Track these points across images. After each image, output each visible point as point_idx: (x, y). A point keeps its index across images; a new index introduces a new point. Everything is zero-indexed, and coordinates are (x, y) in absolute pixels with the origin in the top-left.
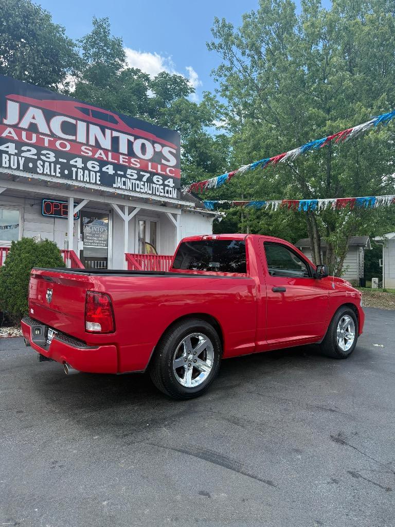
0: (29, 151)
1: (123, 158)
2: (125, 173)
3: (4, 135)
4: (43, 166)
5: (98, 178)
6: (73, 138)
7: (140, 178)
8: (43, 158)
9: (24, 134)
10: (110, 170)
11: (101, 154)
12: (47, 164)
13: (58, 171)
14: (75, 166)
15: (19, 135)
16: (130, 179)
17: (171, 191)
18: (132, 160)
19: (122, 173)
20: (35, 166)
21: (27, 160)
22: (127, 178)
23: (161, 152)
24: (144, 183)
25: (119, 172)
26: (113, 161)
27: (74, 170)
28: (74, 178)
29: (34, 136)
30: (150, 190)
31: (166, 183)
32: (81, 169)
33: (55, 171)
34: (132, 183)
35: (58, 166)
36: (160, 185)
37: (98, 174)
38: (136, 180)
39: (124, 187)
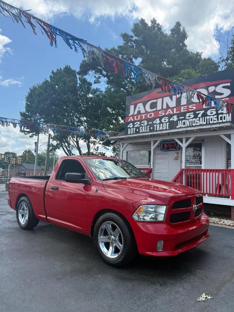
0: (137, 124)
1: (184, 108)
2: (185, 116)
3: (129, 121)
4: (142, 129)
5: (168, 126)
6: (155, 109)
7: (196, 116)
8: (142, 125)
9: (135, 117)
10: (175, 118)
11: (169, 112)
12: (144, 127)
13: (148, 128)
14: (156, 124)
15: (134, 119)
16: (188, 119)
17: (224, 117)
18: (190, 107)
19: (183, 117)
20: (139, 130)
21: (137, 128)
22: (186, 119)
23: (215, 91)
24: (200, 119)
25: (180, 118)
26: (177, 112)
27: (155, 125)
28: (155, 130)
29: (139, 116)
30: (204, 122)
31: (220, 112)
32: (158, 124)
33: (147, 130)
34: (190, 121)
35: (148, 126)
36: (213, 115)
37: (168, 123)
38: (192, 118)
39: (184, 126)
